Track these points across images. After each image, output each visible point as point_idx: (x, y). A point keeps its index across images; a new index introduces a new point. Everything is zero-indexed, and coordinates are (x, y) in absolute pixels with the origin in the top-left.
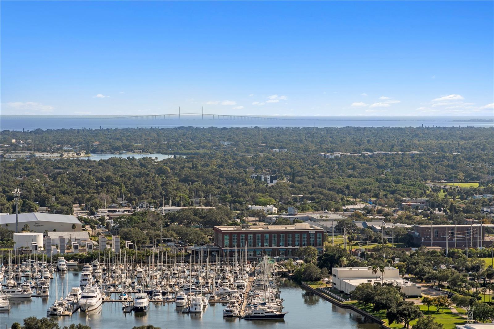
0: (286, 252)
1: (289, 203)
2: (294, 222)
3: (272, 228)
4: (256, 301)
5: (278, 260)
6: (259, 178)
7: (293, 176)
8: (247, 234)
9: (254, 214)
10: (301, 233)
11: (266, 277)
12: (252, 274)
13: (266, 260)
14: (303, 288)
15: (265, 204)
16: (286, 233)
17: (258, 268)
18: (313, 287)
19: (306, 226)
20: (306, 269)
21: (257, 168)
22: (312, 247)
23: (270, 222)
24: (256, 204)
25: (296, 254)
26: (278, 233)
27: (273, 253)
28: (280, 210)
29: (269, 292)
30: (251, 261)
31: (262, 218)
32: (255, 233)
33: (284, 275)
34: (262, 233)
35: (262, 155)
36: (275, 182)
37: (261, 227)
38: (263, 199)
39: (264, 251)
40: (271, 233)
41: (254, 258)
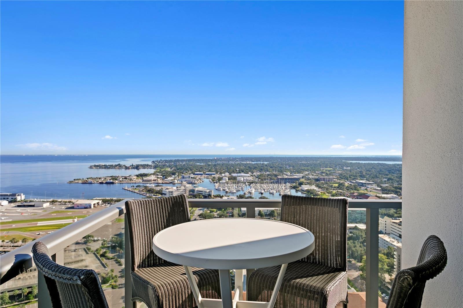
0: (292, 182)
1: (292, 172)
2: (293, 176)
3: (289, 177)
4: (286, 192)
5: (290, 184)
6: (286, 167)
7: (293, 167)
8: (284, 178)
9: (285, 174)
10: (295, 178)
11: (288, 187)
12: (285, 186)
13: (288, 183)
14: (295, 189)
15: (287, 172)
16: (292, 178)
17: (286, 185)
18: (297, 189)
19: (296, 177)
20: (296, 186)
21: (286, 165)
22: (297, 181)
23: (288, 176)
24: (286, 172)
25: (294, 182)
26: (290, 178)
27: (289, 182)
28: (291, 173)
29: (288, 190)
30: (284, 183)
31: (287, 175)
32: (285, 178)
33: (291, 187)
34: (287, 178)
35: (287, 162)
36: (289, 168)
37: (286, 177)
38: (287, 171)
39: (287, 182)
40: (289, 178)
41: (285, 183)
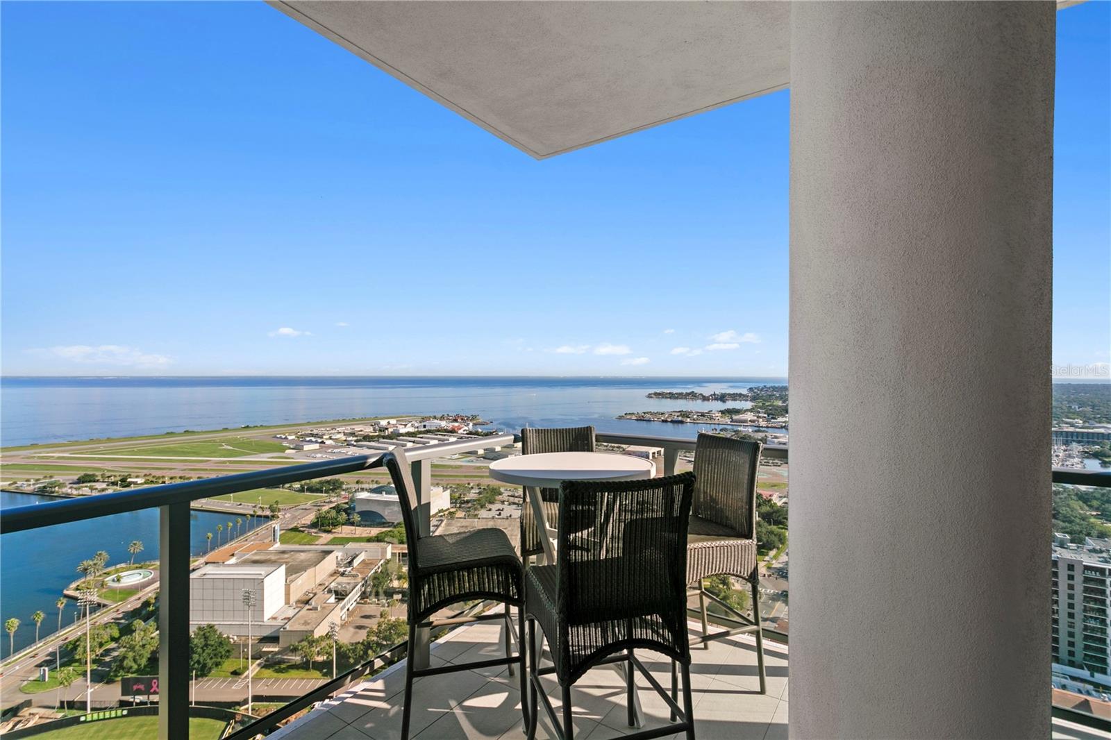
0: (1088, 442)
1: (1090, 419)
2: (1093, 428)
3: (1078, 430)
4: (1068, 463)
5: (1082, 446)
6: (1070, 407)
7: (1093, 407)
8: (1062, 432)
9: (1067, 423)
10: (1098, 434)
11: (1075, 453)
12: (1065, 451)
13: (1074, 445)
14: (1100, 459)
15: (1074, 419)
16: (1088, 433)
17: (1069, 448)
18: (1107, 460)
19: (1102, 431)
20: (1101, 452)
21: (1069, 402)
22: (1107, 441)
23: (1077, 427)
24: (1068, 418)
25: (1094, 443)
26: (1083, 433)
27: (1079, 442)
28: (1084, 422)
29: (1076, 460)
30: (1064, 444)
31: (1072, 425)
32: (1067, 432)
33: (1086, 452)
34: (1072, 433)
35: (1072, 396)
36: (1081, 409)
37: (1071, 429)
38: (1073, 417)
39: (1074, 441)
40: (1078, 433)
41: (1066, 443)
